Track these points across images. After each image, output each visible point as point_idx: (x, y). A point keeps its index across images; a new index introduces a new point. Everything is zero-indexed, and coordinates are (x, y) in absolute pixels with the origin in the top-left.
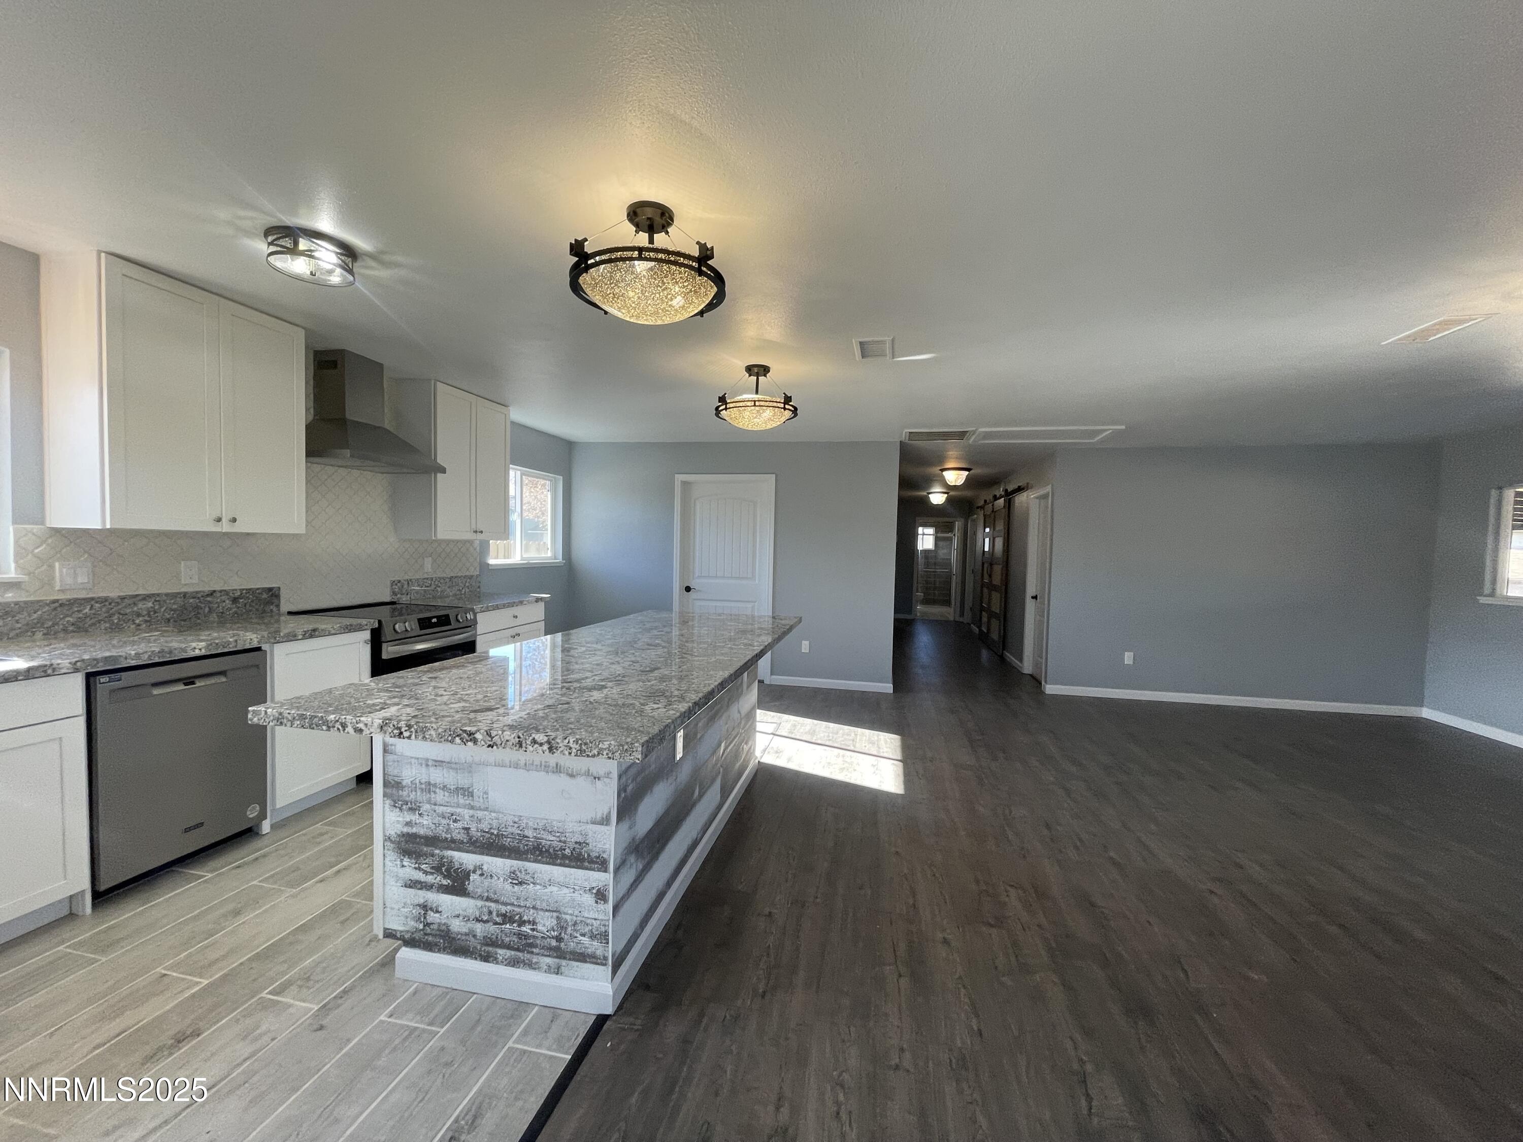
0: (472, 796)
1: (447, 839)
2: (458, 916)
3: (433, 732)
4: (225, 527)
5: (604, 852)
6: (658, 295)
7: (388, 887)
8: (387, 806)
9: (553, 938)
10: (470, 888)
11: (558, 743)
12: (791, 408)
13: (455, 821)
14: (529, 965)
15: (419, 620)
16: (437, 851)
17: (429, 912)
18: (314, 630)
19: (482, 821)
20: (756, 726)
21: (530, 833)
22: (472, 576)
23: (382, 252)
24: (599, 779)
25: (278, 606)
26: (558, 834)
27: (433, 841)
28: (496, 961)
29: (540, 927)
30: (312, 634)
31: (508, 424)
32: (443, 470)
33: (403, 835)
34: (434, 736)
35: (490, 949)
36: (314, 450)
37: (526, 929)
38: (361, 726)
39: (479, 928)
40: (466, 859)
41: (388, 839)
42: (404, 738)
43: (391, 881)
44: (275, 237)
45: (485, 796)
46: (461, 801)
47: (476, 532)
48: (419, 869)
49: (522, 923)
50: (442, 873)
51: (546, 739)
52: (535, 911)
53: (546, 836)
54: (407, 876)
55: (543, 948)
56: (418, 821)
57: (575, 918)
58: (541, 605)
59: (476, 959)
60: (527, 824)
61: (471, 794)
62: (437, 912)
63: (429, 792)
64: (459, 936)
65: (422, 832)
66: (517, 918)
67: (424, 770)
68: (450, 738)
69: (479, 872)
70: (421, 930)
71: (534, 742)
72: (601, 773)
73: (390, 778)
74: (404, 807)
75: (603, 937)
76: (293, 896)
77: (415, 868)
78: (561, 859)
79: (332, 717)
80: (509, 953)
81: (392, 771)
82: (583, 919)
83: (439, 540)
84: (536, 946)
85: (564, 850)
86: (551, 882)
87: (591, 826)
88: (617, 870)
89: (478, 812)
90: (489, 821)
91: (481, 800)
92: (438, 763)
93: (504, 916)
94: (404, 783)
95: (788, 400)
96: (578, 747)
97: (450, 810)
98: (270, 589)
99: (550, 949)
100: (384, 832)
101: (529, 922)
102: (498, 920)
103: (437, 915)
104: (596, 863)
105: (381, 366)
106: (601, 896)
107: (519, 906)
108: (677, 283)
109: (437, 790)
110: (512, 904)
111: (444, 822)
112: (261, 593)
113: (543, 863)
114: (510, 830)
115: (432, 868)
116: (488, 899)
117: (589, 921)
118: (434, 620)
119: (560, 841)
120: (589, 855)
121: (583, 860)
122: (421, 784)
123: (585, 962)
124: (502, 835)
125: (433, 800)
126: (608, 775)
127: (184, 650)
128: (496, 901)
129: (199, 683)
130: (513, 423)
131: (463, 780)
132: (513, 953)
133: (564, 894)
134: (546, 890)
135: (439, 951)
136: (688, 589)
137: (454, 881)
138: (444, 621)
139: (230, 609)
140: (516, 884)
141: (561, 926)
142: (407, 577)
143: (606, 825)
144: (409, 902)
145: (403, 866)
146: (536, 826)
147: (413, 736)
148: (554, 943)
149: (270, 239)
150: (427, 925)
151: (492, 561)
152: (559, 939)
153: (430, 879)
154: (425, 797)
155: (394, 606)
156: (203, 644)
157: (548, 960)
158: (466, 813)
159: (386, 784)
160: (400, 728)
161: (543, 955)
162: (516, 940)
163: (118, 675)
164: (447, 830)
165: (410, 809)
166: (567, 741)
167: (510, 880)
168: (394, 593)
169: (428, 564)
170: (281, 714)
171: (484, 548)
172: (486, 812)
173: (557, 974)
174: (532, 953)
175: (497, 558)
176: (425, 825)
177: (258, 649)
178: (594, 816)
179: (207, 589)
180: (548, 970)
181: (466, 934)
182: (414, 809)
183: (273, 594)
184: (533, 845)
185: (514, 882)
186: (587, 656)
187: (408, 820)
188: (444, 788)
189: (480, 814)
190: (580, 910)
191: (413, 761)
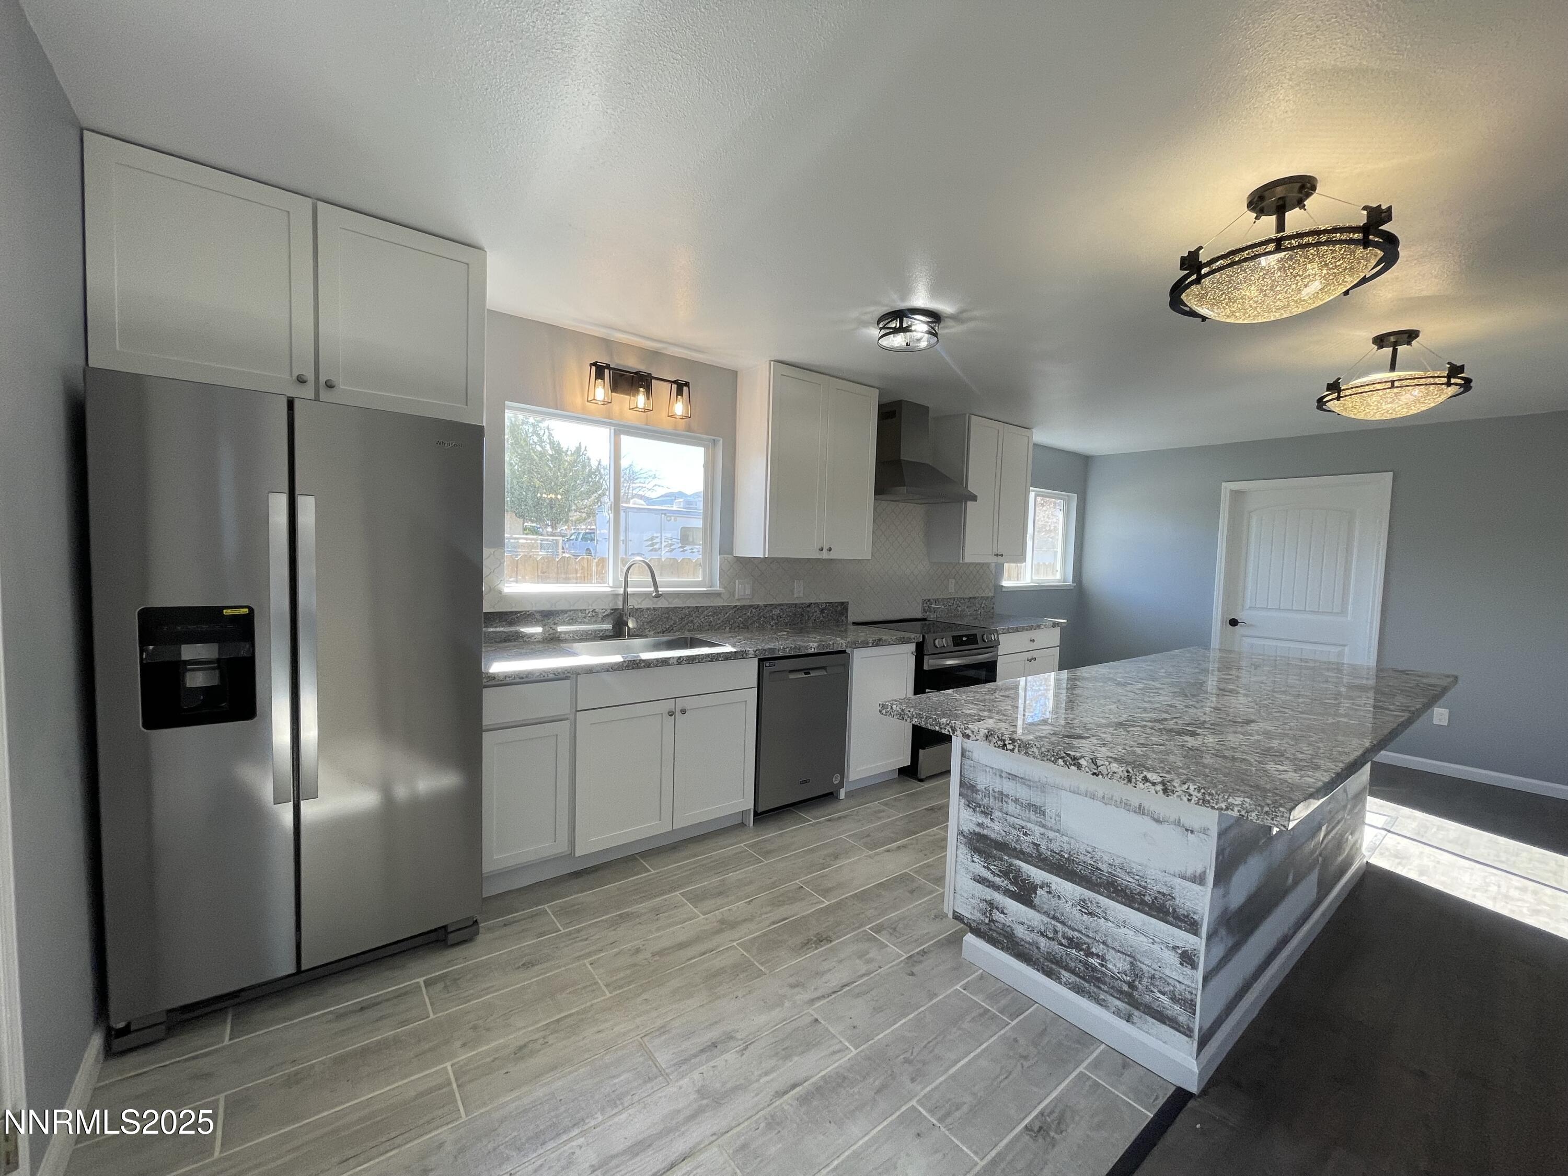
0: (1044, 815)
1: (1016, 848)
2: (1023, 924)
3: (1035, 750)
4: (825, 555)
5: (1195, 913)
6: (1294, 286)
7: (958, 876)
8: (962, 804)
9: (1125, 982)
10: (1037, 901)
11: (1174, 787)
12: (1459, 381)
13: (1025, 834)
14: (1095, 999)
15: (953, 637)
16: (1006, 858)
17: (995, 911)
18: (880, 640)
19: (1053, 841)
20: (1364, 814)
21: (1104, 867)
22: (988, 597)
23: (962, 312)
24: (1192, 832)
25: (847, 617)
26: (1137, 877)
27: (1003, 846)
28: (1058, 979)
29: (1110, 966)
30: (878, 643)
31: (1031, 445)
32: (974, 498)
33: (976, 834)
34: (1037, 753)
35: (1054, 966)
36: (881, 489)
37: (1094, 961)
38: (968, 732)
39: (1043, 942)
40: (1037, 874)
41: (961, 833)
42: (1007, 750)
43: (962, 872)
44: (887, 321)
45: (1058, 818)
46: (1033, 817)
47: (997, 555)
48: (989, 869)
49: (1089, 954)
50: (1009, 879)
51: (1160, 779)
52: (1104, 947)
53: (1122, 874)
54: (977, 872)
55: (1112, 988)
56: (989, 825)
57: (1153, 972)
58: (1057, 631)
59: (1038, 971)
60: (1101, 857)
61: (1043, 813)
62: (1003, 912)
63: (1002, 801)
64: (1023, 943)
65: (993, 836)
66: (1084, 947)
67: (998, 780)
68: (1053, 759)
69: (1046, 889)
70: (986, 924)
71: (1146, 779)
72: (1196, 827)
73: (967, 780)
74: (978, 809)
75: (1189, 1005)
76: (870, 856)
77: (984, 866)
78: (1140, 904)
79: (944, 720)
80: (1073, 978)
81: (969, 774)
82: (1164, 976)
83: (966, 564)
84: (1105, 983)
85: (1144, 895)
86: (1125, 924)
87: (1179, 880)
88: (1209, 938)
89: (1050, 832)
90: (1059, 843)
91: (1053, 821)
92: (1012, 777)
93: (1071, 940)
94: (978, 787)
95: (1455, 370)
96: (1200, 795)
97: (1020, 822)
98: (842, 603)
99: (1121, 992)
100: (958, 827)
101: (1098, 956)
102: (1064, 942)
103: (1002, 916)
104: (1182, 921)
105: (926, 409)
106: (1187, 958)
107: (1088, 936)
108: (1326, 265)
109: (1010, 801)
110: (1080, 932)
111: (1014, 832)
112: (837, 607)
113: (1117, 901)
114: (1082, 857)
115: (1000, 871)
116: (1054, 918)
117: (1170, 981)
118: (964, 639)
119: (1140, 885)
120: (1174, 910)
121: (1167, 913)
122: (994, 792)
123: (1164, 1023)
124: (1073, 860)
125: (1005, 810)
126: (1205, 831)
127: (806, 648)
128: (1063, 923)
129: (812, 674)
130: (1036, 445)
131: (1036, 799)
132: (1078, 979)
133: (1141, 942)
134: (1120, 931)
135: (1002, 949)
136: (1234, 623)
137: (1020, 888)
138: (972, 639)
139: (819, 618)
140: (1085, 913)
141: (1137, 975)
142: (935, 597)
143: (1200, 884)
144: (977, 895)
145: (973, 861)
146: (1111, 862)
147: (1016, 750)
148: (1126, 988)
149: (881, 325)
150: (992, 921)
151: (1005, 583)
152: (1131, 985)
153: (998, 880)
154: (997, 804)
155: (924, 622)
156: (816, 644)
157: (1118, 1003)
158: (1037, 830)
159: (962, 784)
160: (1004, 741)
161: (1111, 995)
162: (1082, 968)
163: (772, 662)
164: (1017, 840)
165: (983, 812)
166: (1186, 786)
167: (1079, 908)
168: (925, 611)
169: (952, 587)
170: (903, 710)
171: (1000, 569)
172: (1057, 834)
173: (1128, 1021)
174: (1100, 988)
175: (1010, 579)
176: (995, 829)
177: (844, 652)
178: (1183, 870)
179: (808, 601)
180: (1117, 1013)
181: (1029, 943)
182: (987, 813)
183: (843, 608)
184: (1108, 881)
185: (1083, 910)
186: (1152, 694)
187: (980, 821)
188: (1016, 801)
189: (1051, 834)
190: (1159, 964)
191: (988, 769)
